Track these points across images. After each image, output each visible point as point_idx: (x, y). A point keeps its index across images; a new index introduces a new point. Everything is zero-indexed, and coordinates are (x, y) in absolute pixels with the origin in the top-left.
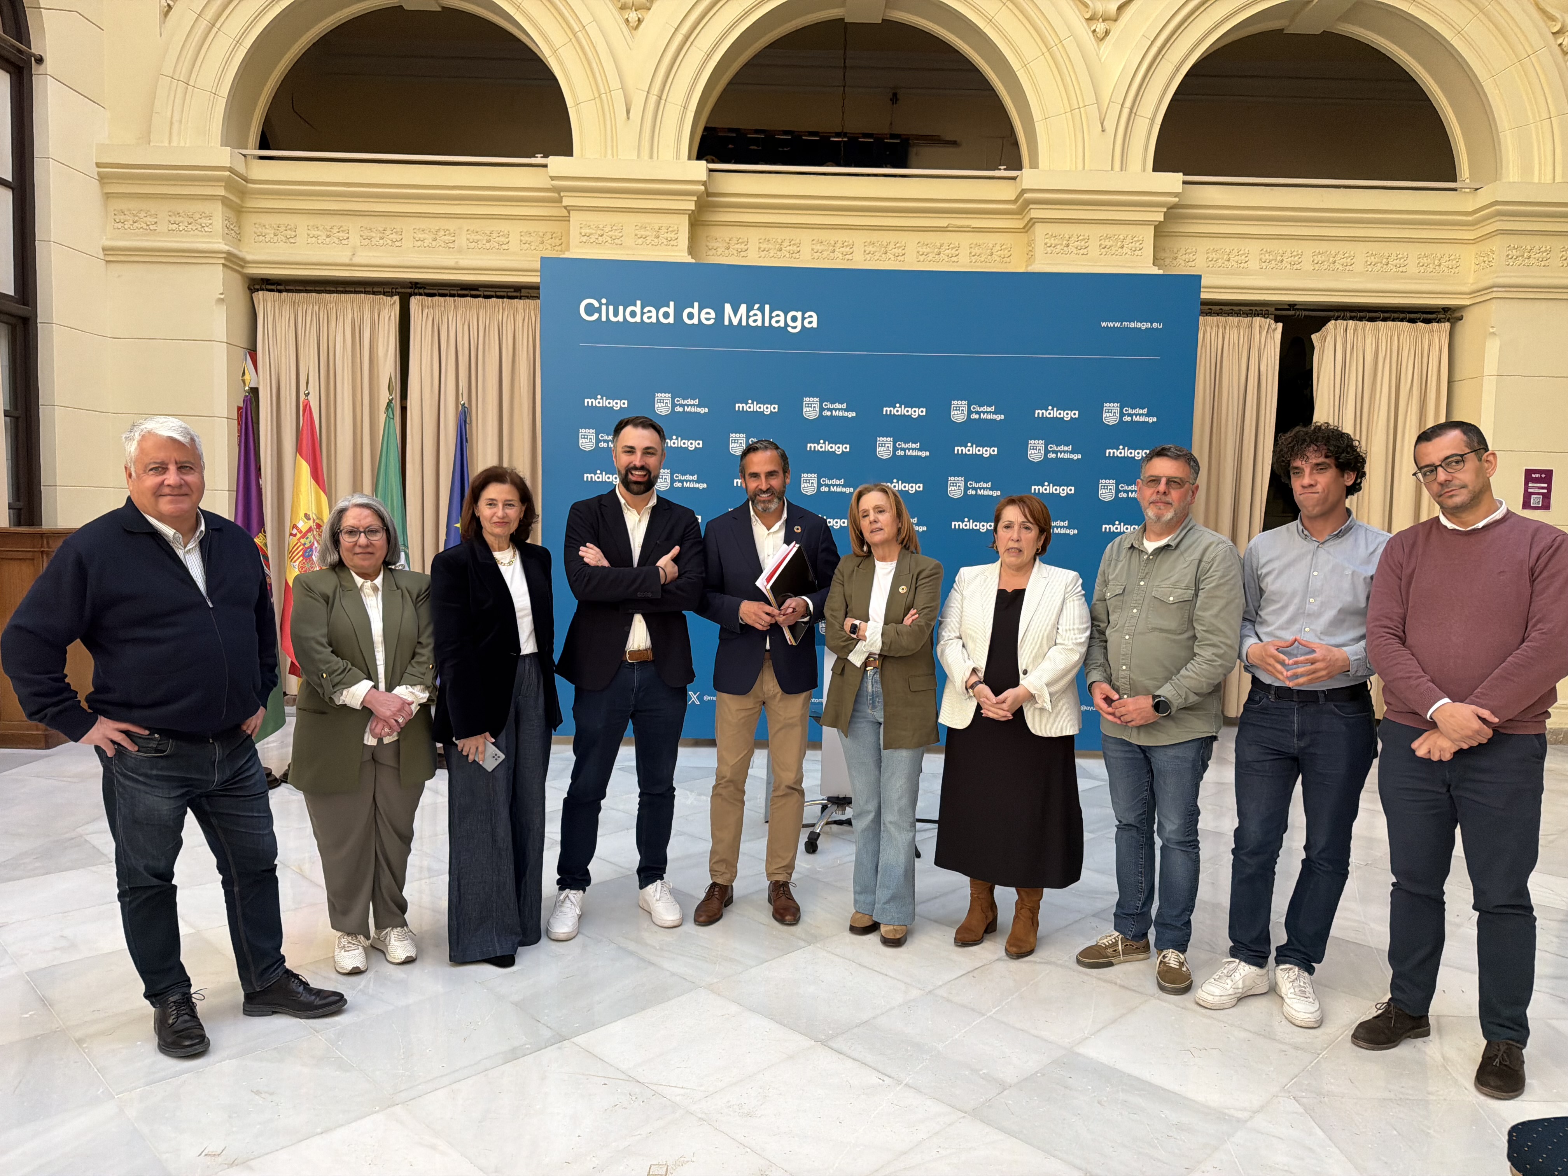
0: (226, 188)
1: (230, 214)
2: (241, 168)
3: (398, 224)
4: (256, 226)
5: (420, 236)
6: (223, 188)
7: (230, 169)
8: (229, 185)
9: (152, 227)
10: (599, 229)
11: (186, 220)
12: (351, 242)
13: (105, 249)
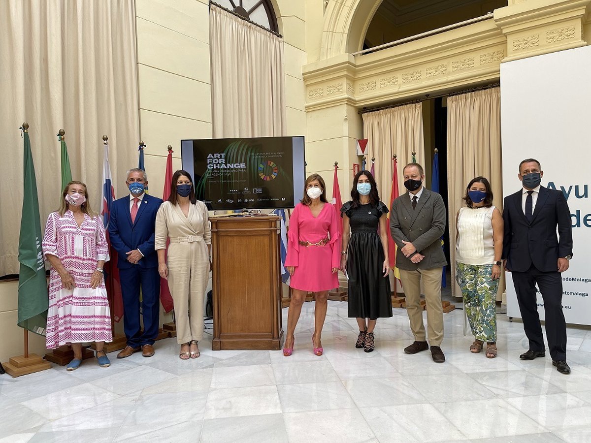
1: (349, 82)
2: (353, 61)
3: (420, 69)
4: (360, 85)
5: (428, 71)
6: (346, 71)
7: (348, 62)
8: (348, 69)
9: (321, 95)
10: (524, 40)
11: (333, 89)
12: (398, 82)
13: (306, 107)
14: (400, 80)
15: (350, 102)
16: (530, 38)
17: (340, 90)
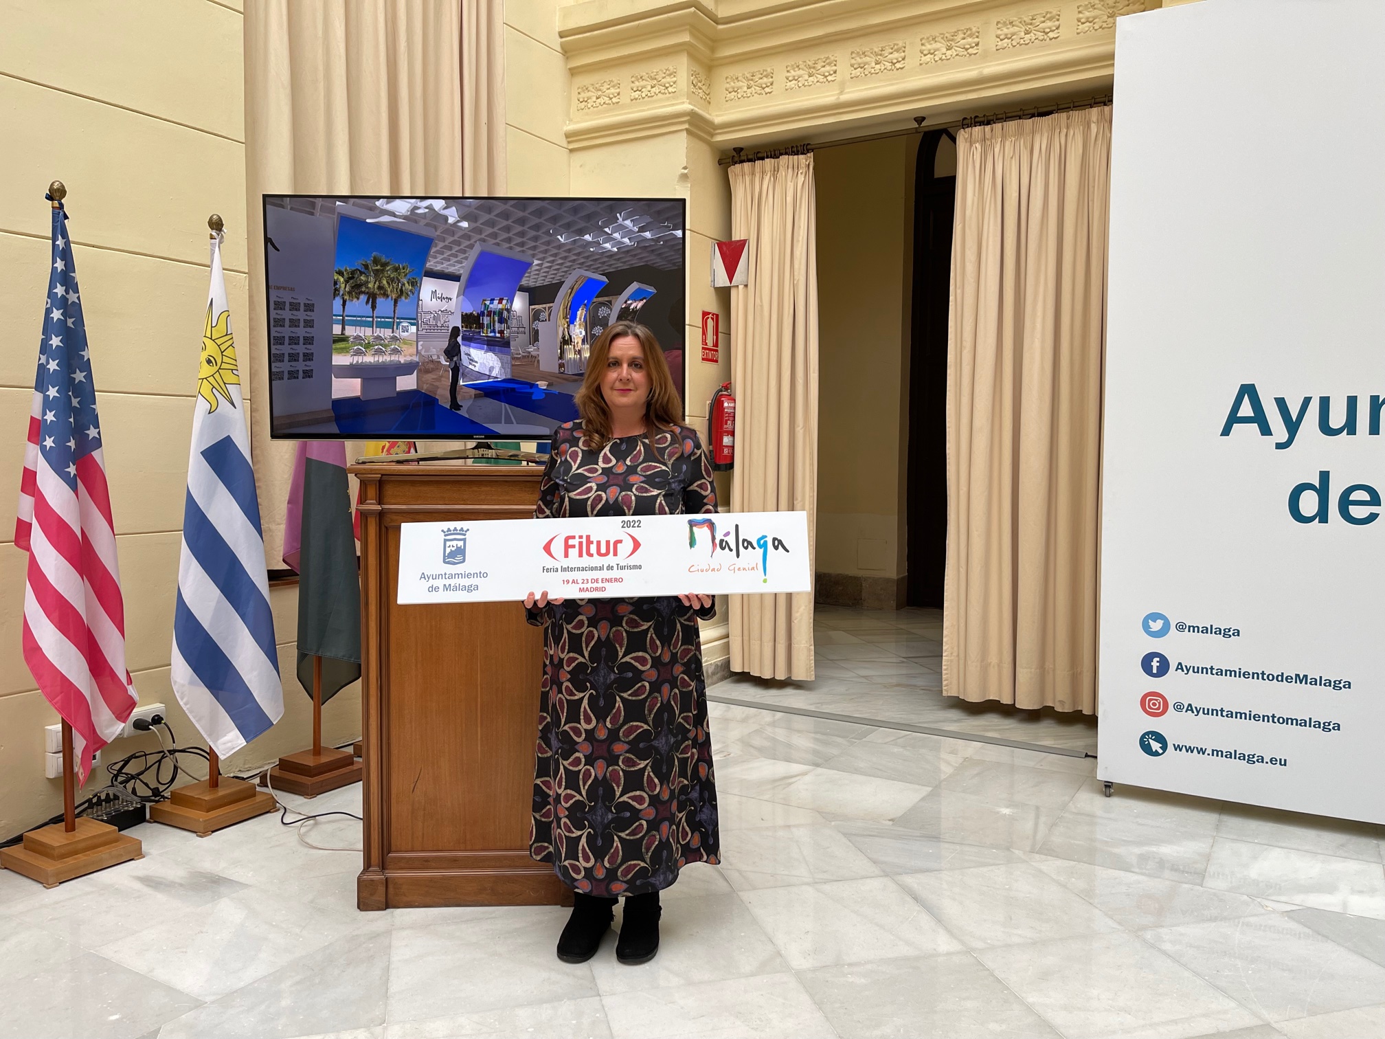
0: (692, 34)
1: (697, 66)
2: (708, 3)
3: (900, 39)
4: (728, 80)
5: (927, 46)
6: (688, 33)
8: (694, 29)
9: (614, 100)
11: (649, 83)
12: (839, 77)
13: (568, 136)
14: (844, 70)
15: (698, 126)
17: (670, 89)
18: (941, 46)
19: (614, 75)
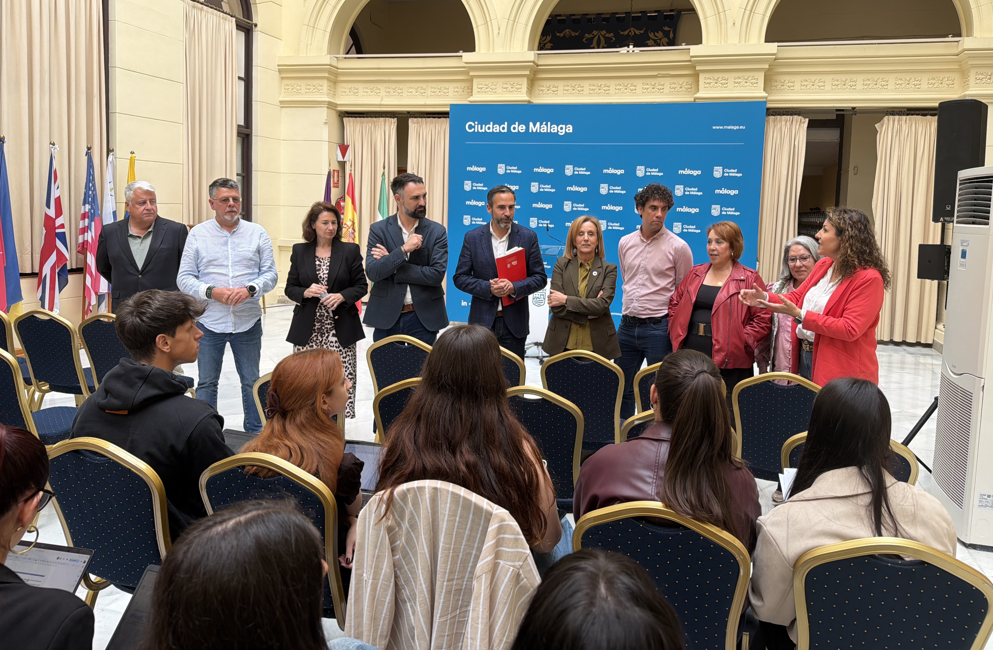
1: (330, 84)
2: (335, 63)
3: (401, 86)
4: (342, 89)
5: (410, 90)
6: (327, 73)
7: (330, 65)
9: (299, 92)
10: (486, 85)
11: (312, 88)
12: (381, 94)
13: (280, 102)
14: (383, 93)
15: (331, 106)
16: (490, 85)
17: (321, 91)
18: (414, 91)
19: (299, 82)
